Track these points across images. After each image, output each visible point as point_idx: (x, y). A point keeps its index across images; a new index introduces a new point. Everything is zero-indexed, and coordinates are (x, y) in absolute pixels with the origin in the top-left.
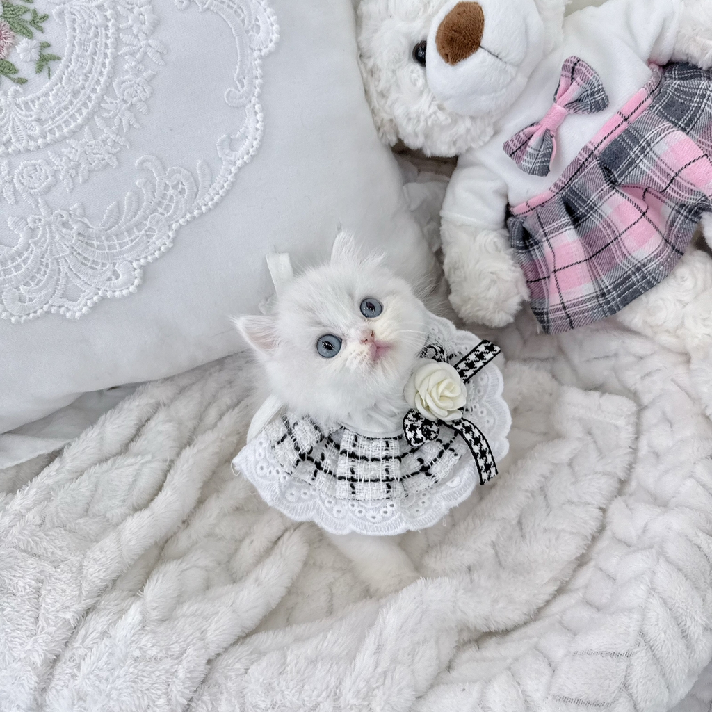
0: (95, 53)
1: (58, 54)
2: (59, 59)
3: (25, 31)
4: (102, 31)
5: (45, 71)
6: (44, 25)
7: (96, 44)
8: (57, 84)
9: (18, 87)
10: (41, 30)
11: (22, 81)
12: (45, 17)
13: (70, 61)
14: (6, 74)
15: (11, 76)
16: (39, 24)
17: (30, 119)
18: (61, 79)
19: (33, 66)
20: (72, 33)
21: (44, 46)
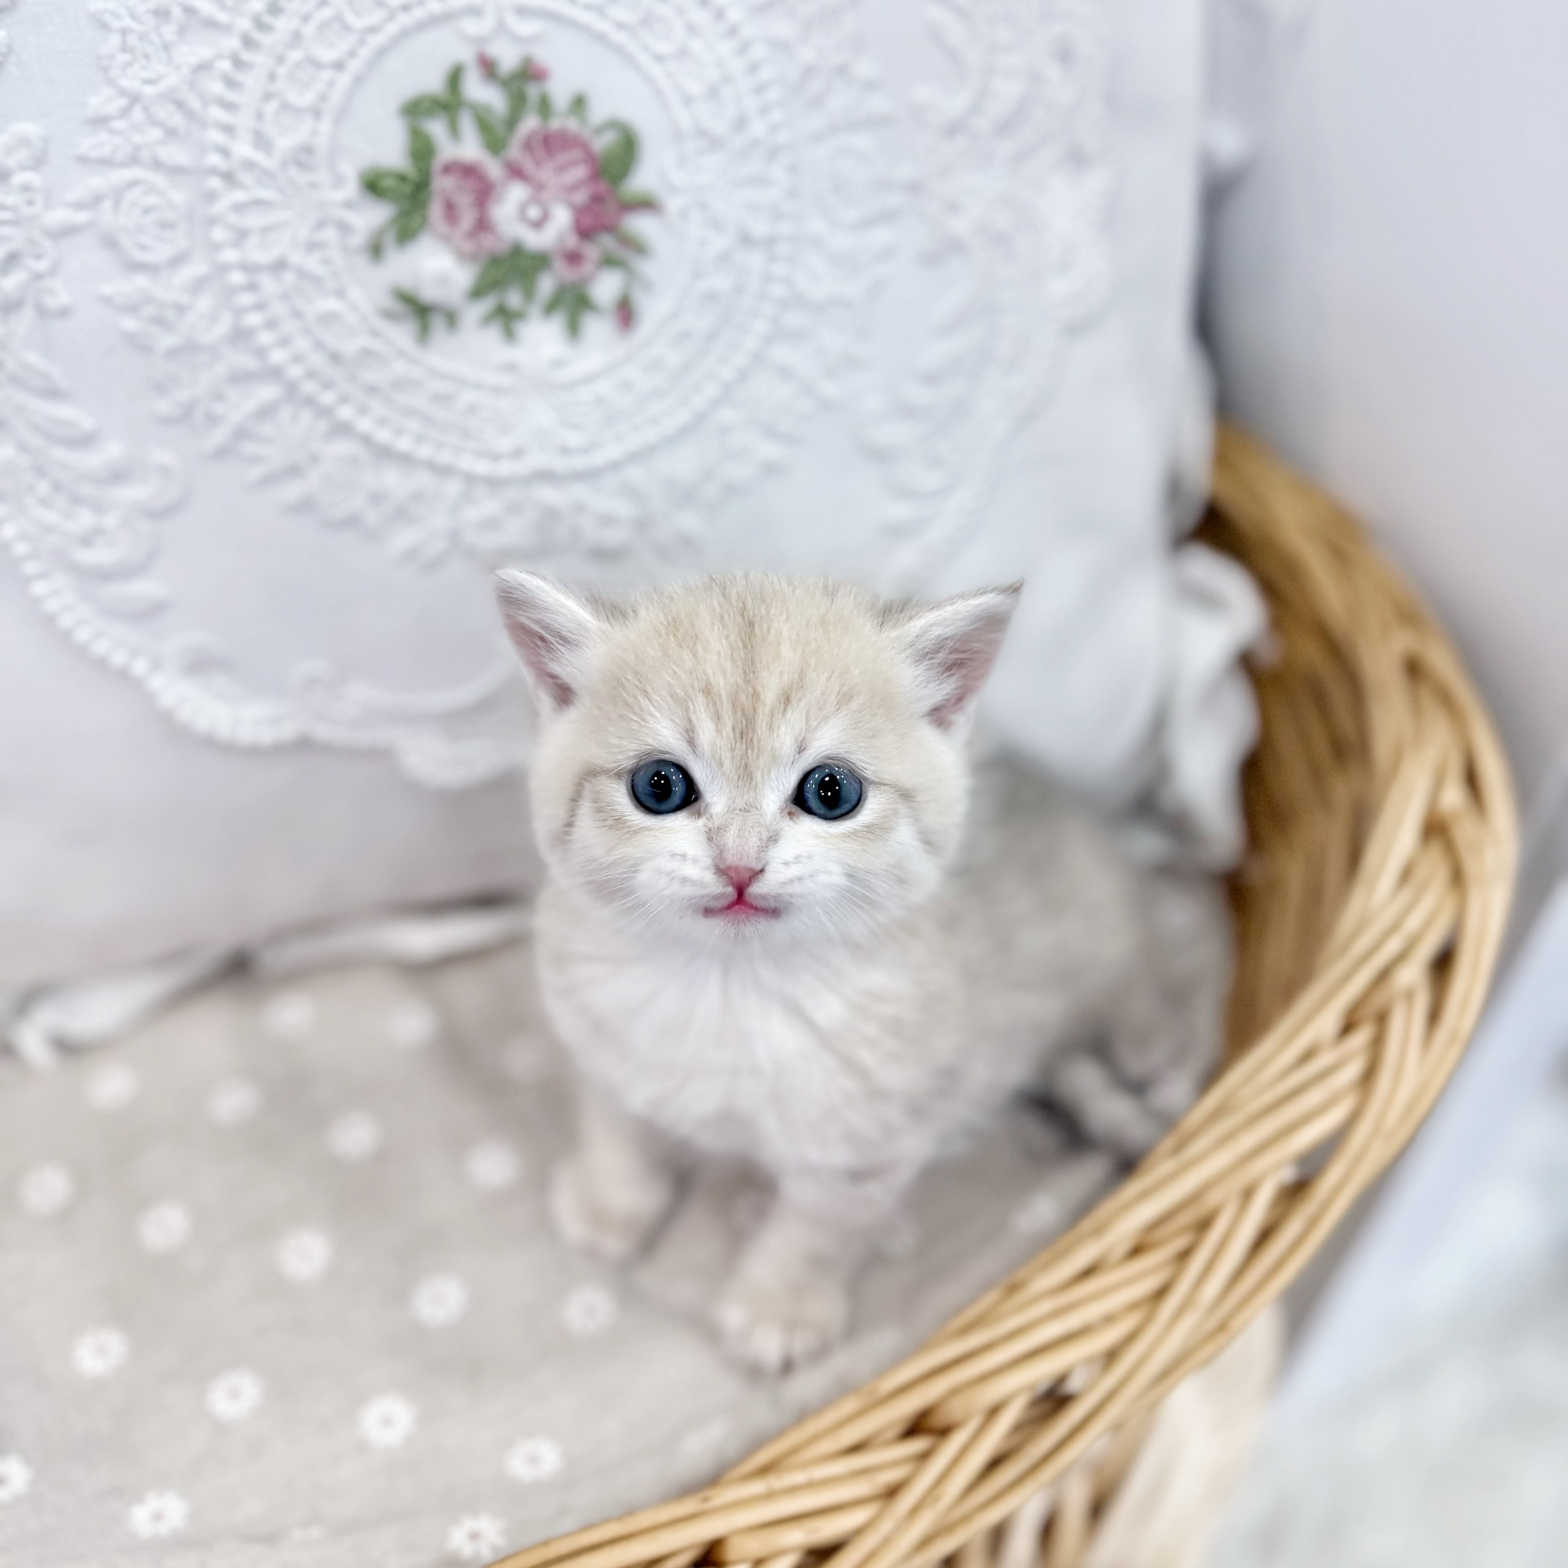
1: (431, 341)
2: (421, 344)
6: (494, 330)
10: (487, 322)
11: (376, 250)
14: (395, 220)
16: (497, 321)
21: (451, 318)
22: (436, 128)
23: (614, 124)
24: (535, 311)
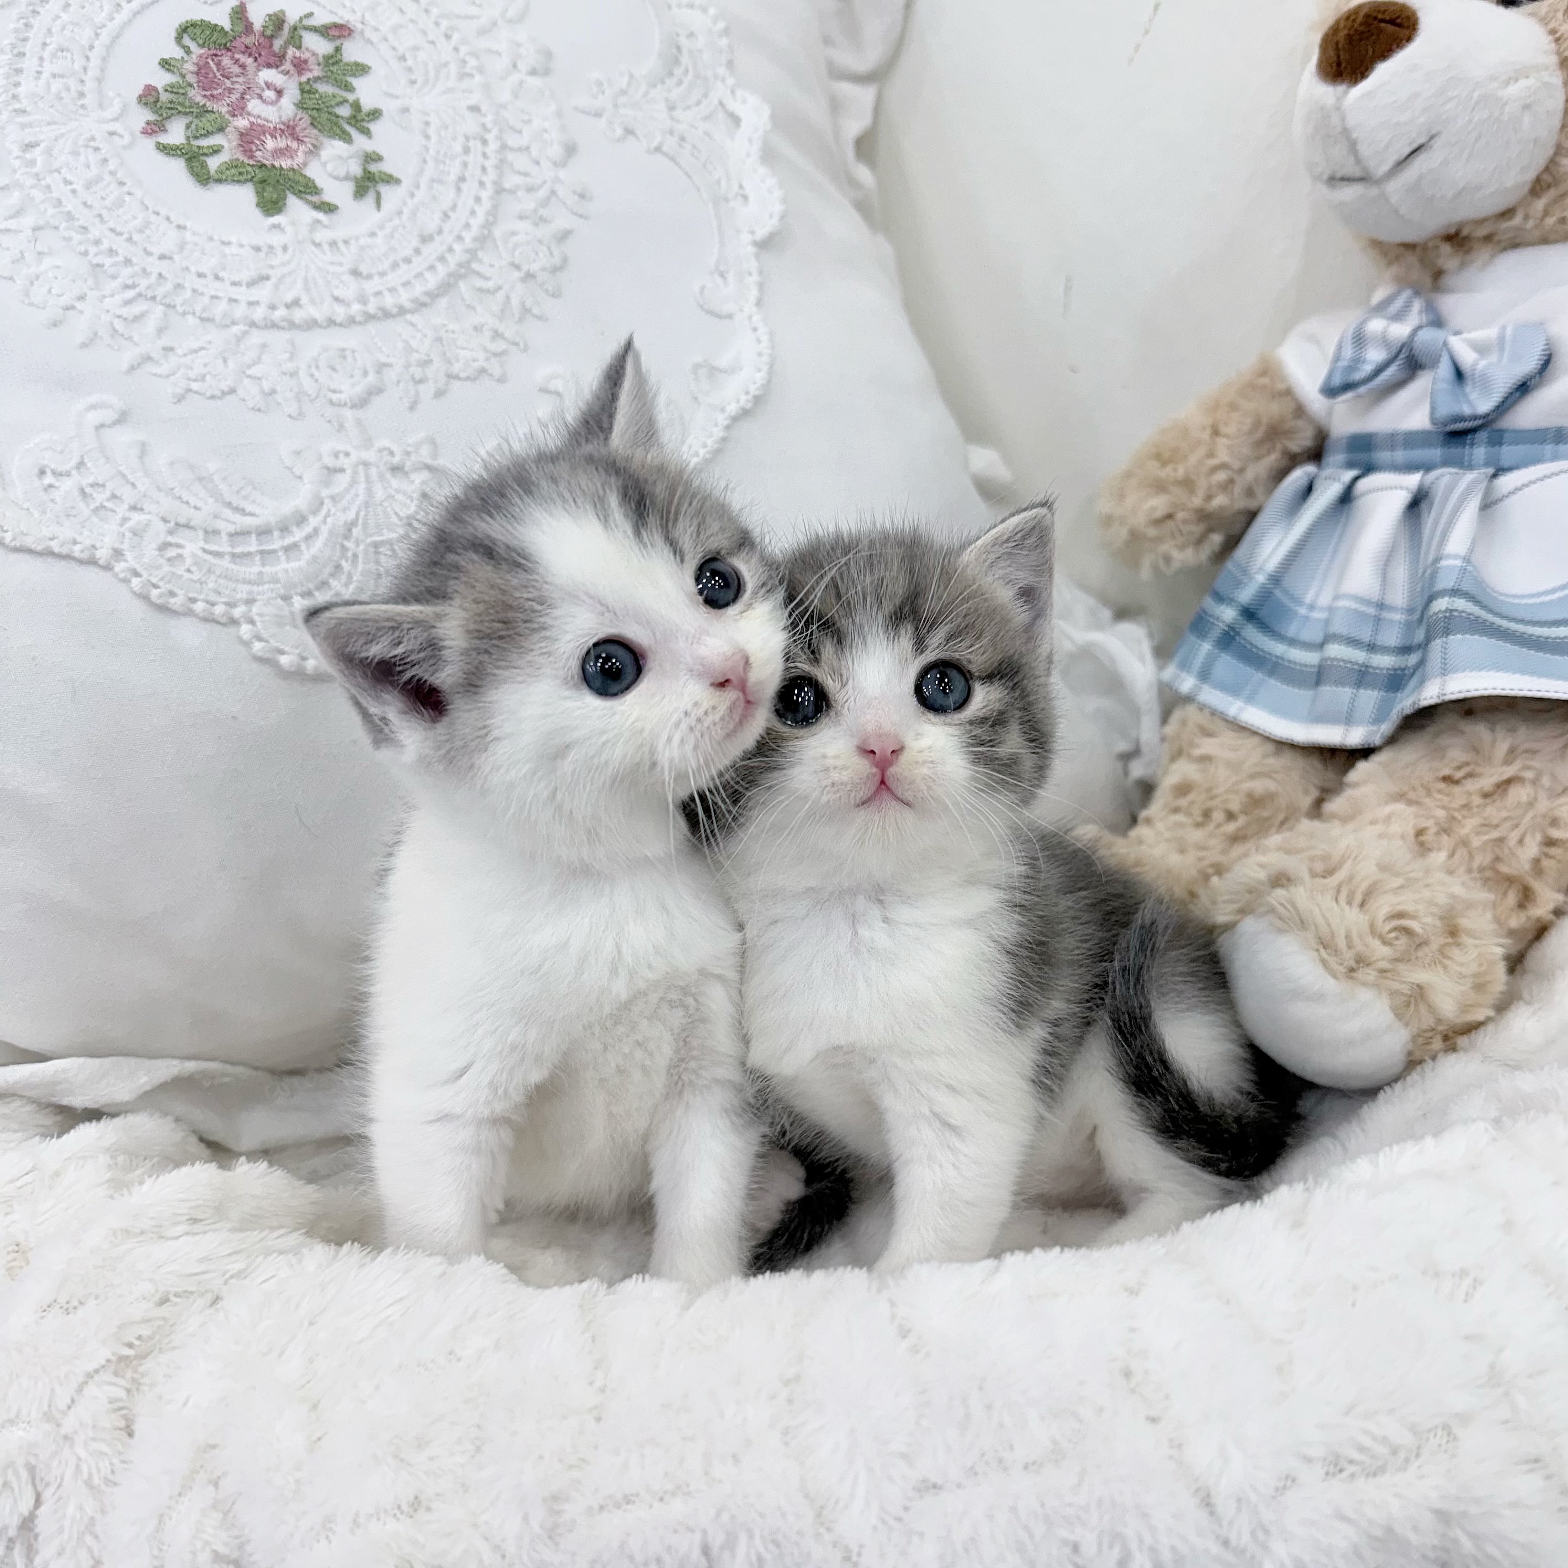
0: (462, 179)
1: (395, 174)
2: (398, 181)
3: (338, 131)
4: (475, 145)
5: (370, 198)
6: (373, 127)
7: (465, 165)
8: (391, 220)
9: (320, 216)
10: (367, 133)
11: (329, 208)
12: (375, 114)
13: (418, 187)
14: (299, 194)
15: (309, 197)
16: (365, 124)
17: (337, 269)
18: (400, 213)
19: (349, 187)
20: (424, 142)
21: (371, 158)
22: (213, 163)
23: (179, 39)
24: (351, 97)
